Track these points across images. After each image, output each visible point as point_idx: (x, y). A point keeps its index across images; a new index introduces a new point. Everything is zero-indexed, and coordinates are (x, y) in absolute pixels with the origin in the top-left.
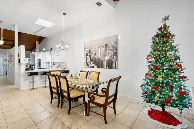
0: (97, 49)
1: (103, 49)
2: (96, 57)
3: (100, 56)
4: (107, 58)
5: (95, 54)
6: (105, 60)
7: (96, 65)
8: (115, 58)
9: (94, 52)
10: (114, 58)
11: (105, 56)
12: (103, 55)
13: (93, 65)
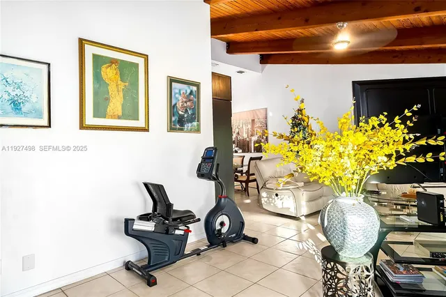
0: (241, 126)
1: (250, 126)
2: (240, 138)
3: (245, 136)
4: (254, 138)
5: (238, 133)
6: (252, 142)
7: (240, 148)
8: (265, 137)
9: (237, 130)
10: (263, 138)
11: (252, 136)
12: (249, 135)
13: (237, 149)
